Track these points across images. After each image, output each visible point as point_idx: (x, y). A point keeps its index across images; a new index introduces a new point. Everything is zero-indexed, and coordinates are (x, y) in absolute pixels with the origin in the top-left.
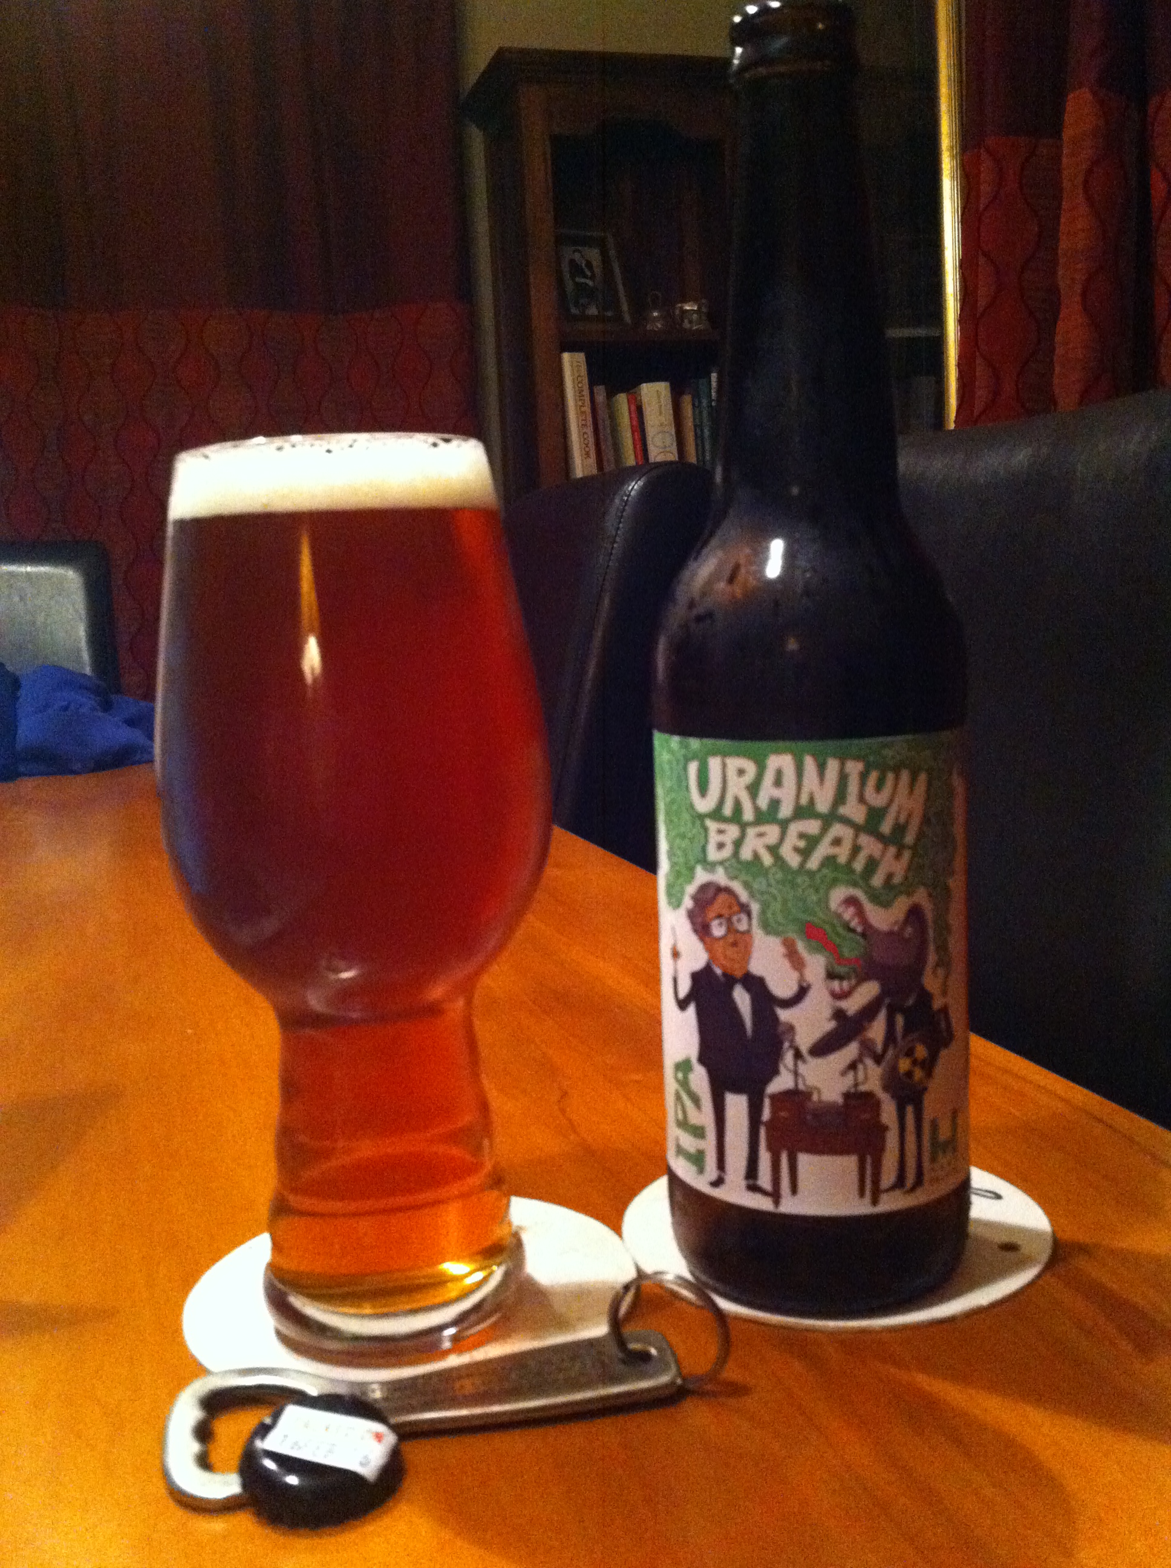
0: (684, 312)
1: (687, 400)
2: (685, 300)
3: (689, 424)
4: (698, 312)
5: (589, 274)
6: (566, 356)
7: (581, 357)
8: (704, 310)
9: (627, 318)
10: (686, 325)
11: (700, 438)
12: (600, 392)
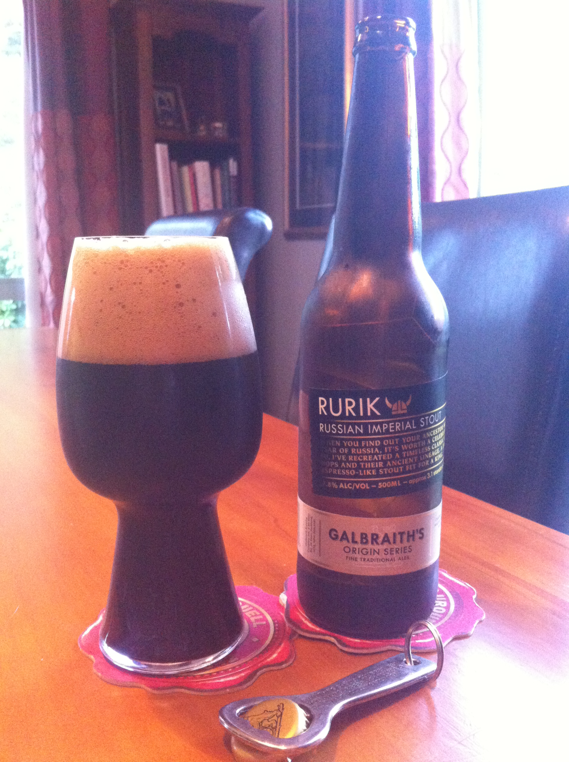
0: (215, 128)
1: (217, 172)
2: (217, 121)
3: (218, 182)
4: (222, 128)
5: (168, 105)
6: (158, 146)
7: (165, 147)
8: (225, 128)
9: (187, 128)
10: (217, 133)
11: (225, 190)
12: (175, 164)
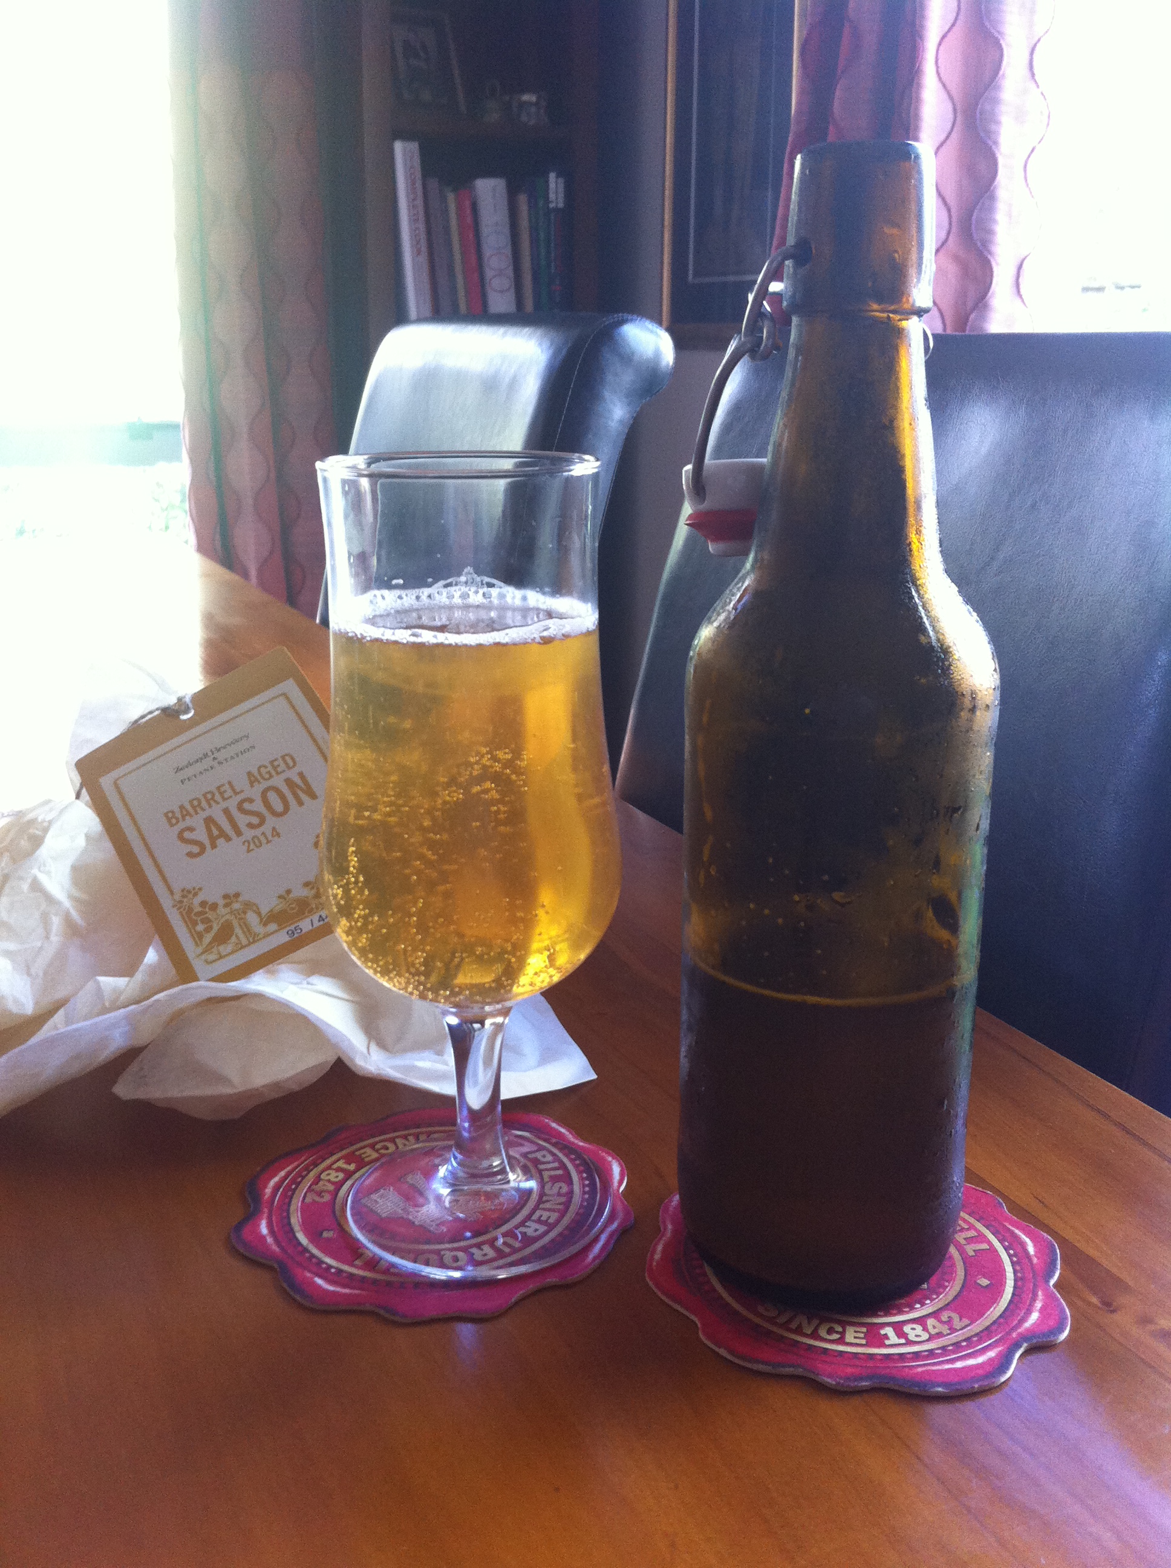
0: (522, 105)
1: (523, 199)
2: (523, 91)
3: (524, 223)
4: (537, 104)
5: (422, 54)
6: (398, 146)
7: (414, 146)
8: (543, 103)
9: (463, 108)
10: (524, 118)
11: (534, 241)
12: (433, 183)
